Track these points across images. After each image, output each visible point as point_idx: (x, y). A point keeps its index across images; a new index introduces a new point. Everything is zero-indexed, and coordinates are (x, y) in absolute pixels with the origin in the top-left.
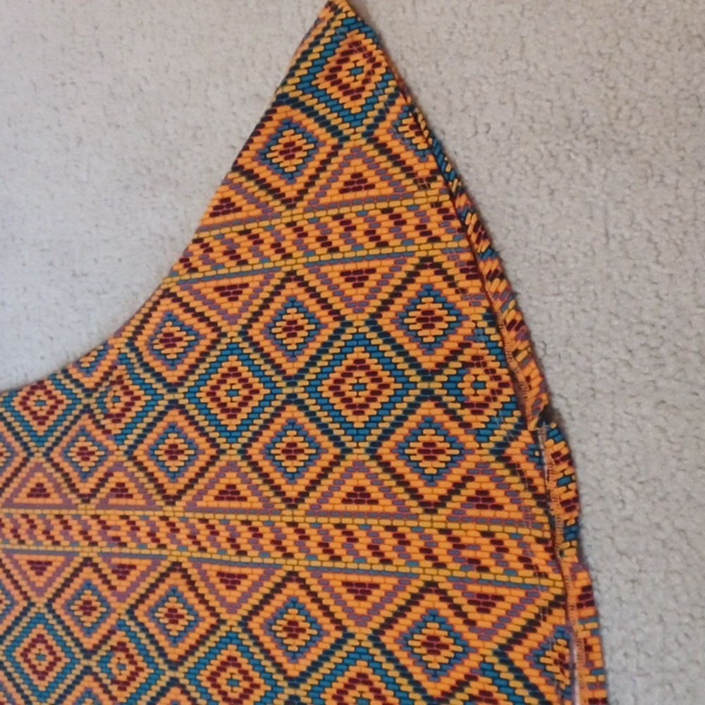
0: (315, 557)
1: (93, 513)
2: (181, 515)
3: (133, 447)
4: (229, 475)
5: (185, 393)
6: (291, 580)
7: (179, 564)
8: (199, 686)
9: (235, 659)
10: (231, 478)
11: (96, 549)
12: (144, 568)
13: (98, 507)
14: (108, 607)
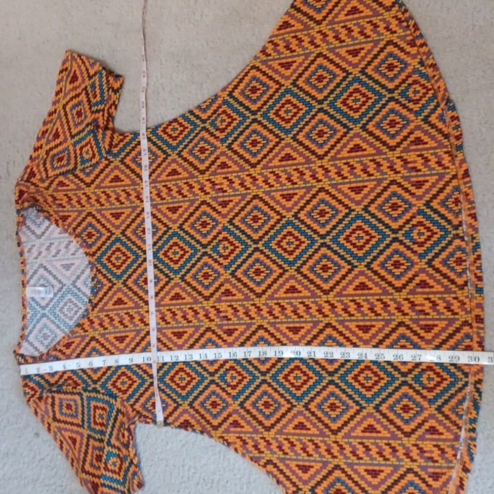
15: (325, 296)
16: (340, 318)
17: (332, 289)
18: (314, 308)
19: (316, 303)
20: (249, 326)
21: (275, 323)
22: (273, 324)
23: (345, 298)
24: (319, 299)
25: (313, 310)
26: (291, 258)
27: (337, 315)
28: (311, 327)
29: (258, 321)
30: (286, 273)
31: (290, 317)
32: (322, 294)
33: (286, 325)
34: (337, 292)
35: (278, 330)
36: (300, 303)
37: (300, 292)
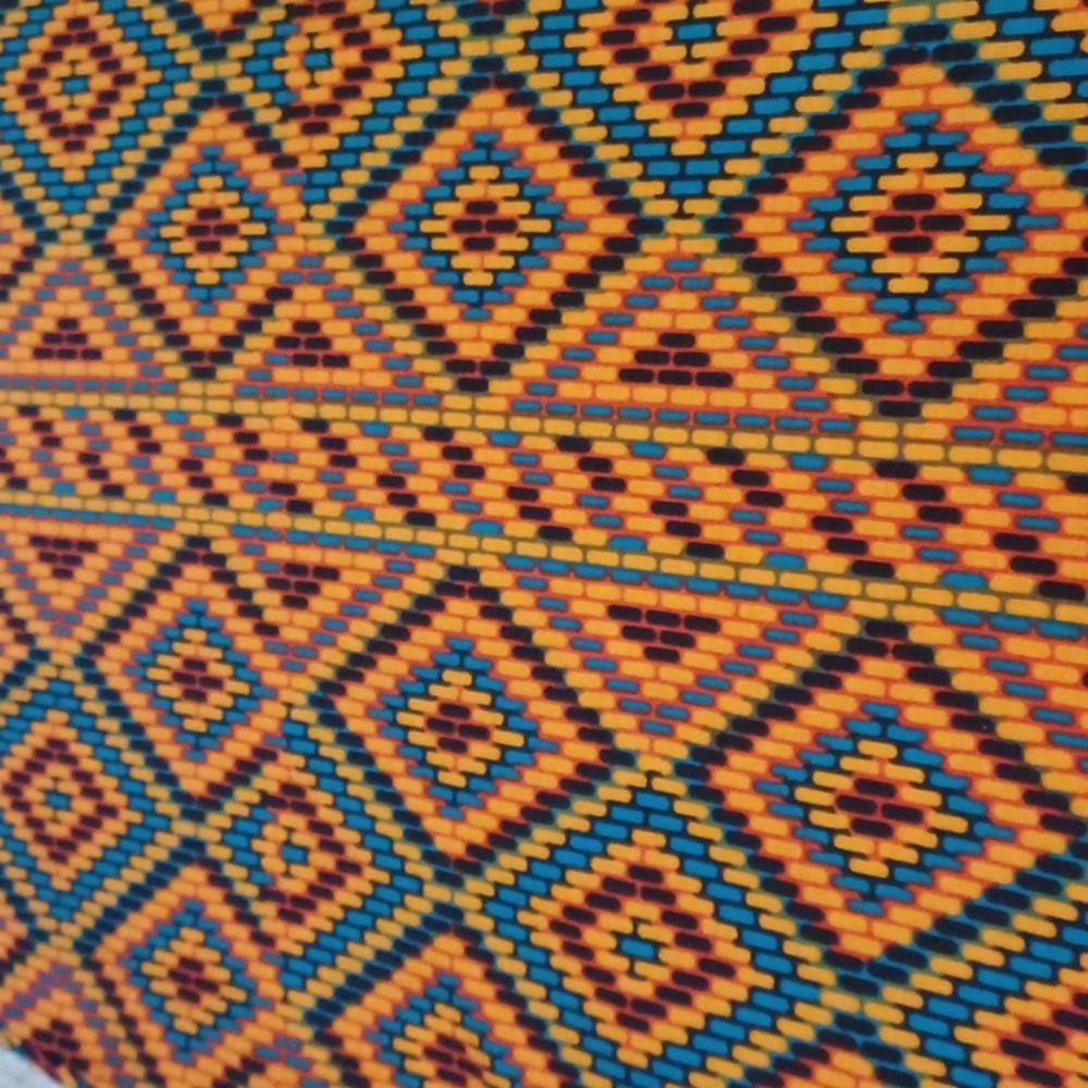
0: (980, 580)
1: (222, 407)
2: (497, 423)
3: (354, 210)
4: (671, 300)
5: (526, 35)
6: (879, 651)
7: (472, 573)
8: (522, 942)
9: (655, 875)
10: (681, 310)
11: (221, 515)
12: (364, 580)
13: (240, 392)
14: (255, 683)
15: (888, 428)
16: (972, 601)
17: (941, 378)
18: (802, 499)
19: (814, 466)
20: (400, 559)
21: (547, 567)
22: (532, 574)
23: (1032, 458)
24: (842, 446)
25: (792, 521)
26: (690, 136)
27: (954, 572)
28: (766, 631)
29: (452, 541)
30: (649, 244)
31: (640, 543)
32: (864, 407)
33: (609, 592)
34: (976, 408)
35: (557, 612)
36: (716, 456)
37: (723, 380)
